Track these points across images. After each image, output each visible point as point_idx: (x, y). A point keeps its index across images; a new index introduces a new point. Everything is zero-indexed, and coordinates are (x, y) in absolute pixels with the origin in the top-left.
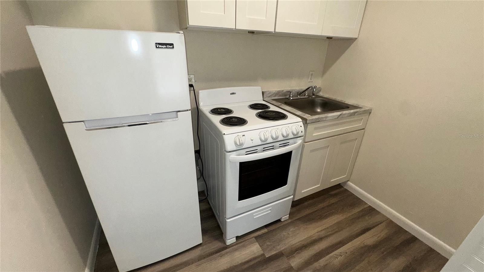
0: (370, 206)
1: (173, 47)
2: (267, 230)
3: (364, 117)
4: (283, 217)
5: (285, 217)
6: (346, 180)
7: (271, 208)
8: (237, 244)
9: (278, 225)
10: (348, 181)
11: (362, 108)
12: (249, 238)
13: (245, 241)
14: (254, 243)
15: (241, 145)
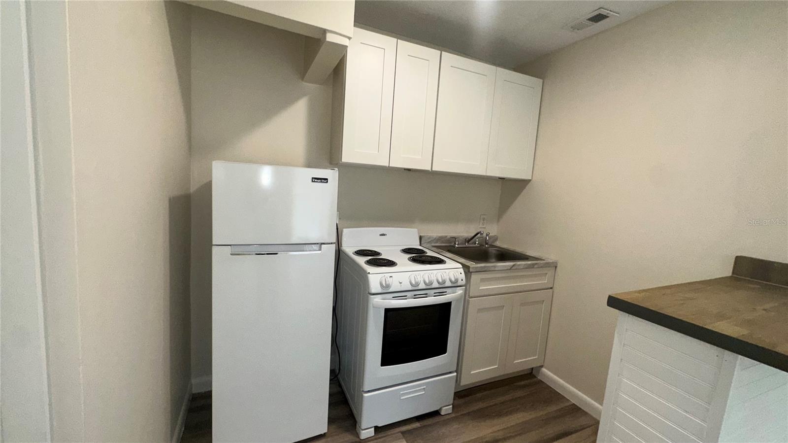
0: (574, 404)
1: (327, 182)
2: (421, 424)
3: (550, 272)
4: (444, 408)
5: (447, 410)
6: (539, 365)
7: (425, 387)
8: (376, 439)
9: (436, 419)
10: (542, 366)
11: (544, 260)
12: (392, 433)
13: (389, 435)
14: (400, 439)
15: (388, 287)
